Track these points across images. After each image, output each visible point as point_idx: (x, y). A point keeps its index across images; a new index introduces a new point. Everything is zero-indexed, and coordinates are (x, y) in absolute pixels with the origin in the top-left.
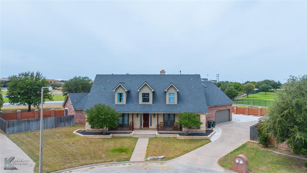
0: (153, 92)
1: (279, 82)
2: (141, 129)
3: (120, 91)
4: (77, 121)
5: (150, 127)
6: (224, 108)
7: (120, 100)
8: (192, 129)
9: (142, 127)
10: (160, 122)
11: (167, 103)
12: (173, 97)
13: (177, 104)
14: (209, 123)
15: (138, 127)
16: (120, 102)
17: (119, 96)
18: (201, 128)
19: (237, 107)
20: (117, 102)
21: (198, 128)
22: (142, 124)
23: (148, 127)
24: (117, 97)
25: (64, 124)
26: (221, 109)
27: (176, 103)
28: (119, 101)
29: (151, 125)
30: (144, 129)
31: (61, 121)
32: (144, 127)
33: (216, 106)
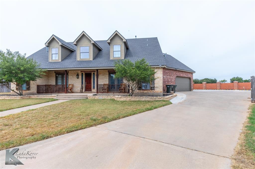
1: (215, 79)
3: (55, 45)
5: (93, 90)
6: (184, 75)
8: (143, 90)
11: (112, 58)
12: (120, 50)
14: (168, 87)
15: (79, 90)
18: (155, 88)
20: (51, 59)
21: (151, 89)
22: (83, 87)
24: (51, 54)
26: (182, 75)
27: (123, 58)
32: (86, 90)
33: (176, 70)
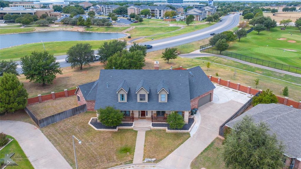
0: (148, 94)
2: (139, 118)
3: (122, 93)
4: (89, 108)
5: (146, 116)
6: (206, 95)
7: (123, 99)
9: (140, 117)
10: (154, 114)
11: (160, 101)
12: (164, 97)
13: (168, 102)
14: (192, 112)
15: (137, 116)
16: (123, 100)
17: (121, 96)
19: (220, 79)
20: (120, 100)
22: (140, 115)
23: (145, 116)
24: (119, 97)
25: (79, 112)
26: (203, 96)
27: (166, 102)
28: (121, 100)
29: (147, 115)
30: (142, 118)
31: (77, 111)
32: (141, 116)
33: (199, 96)
